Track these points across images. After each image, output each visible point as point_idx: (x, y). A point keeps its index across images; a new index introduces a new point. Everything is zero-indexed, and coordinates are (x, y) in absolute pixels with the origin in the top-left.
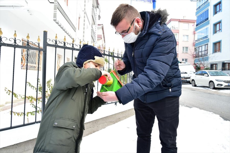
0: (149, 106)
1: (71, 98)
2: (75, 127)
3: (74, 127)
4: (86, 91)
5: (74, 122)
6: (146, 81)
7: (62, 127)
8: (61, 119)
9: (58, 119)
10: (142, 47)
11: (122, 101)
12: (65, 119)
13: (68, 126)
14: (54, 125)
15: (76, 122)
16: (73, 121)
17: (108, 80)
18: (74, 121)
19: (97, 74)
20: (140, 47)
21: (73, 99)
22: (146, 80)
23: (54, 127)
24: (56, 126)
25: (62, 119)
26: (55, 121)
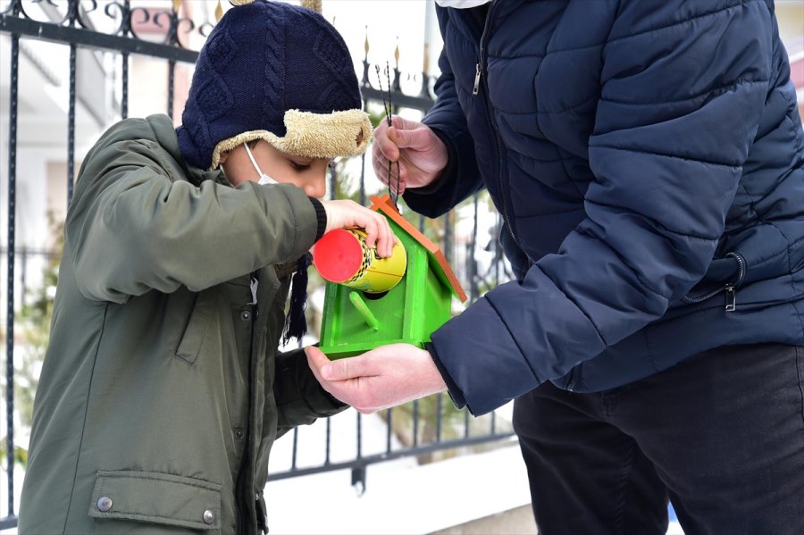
0: (611, 421)
1: (173, 348)
2: (214, 514)
3: (208, 514)
4: (255, 302)
5: (203, 491)
6: (605, 270)
7: (139, 517)
8: (132, 473)
9: (111, 476)
10: (533, 45)
11: (465, 391)
12: (152, 475)
13: (175, 512)
14: (95, 513)
15: (214, 486)
16: (199, 482)
17: (371, 254)
18: (203, 483)
19: (291, 225)
20: (518, 46)
21: (182, 357)
22: (609, 269)
23: (96, 520)
24: (108, 515)
25: (138, 474)
26: (98, 487)
